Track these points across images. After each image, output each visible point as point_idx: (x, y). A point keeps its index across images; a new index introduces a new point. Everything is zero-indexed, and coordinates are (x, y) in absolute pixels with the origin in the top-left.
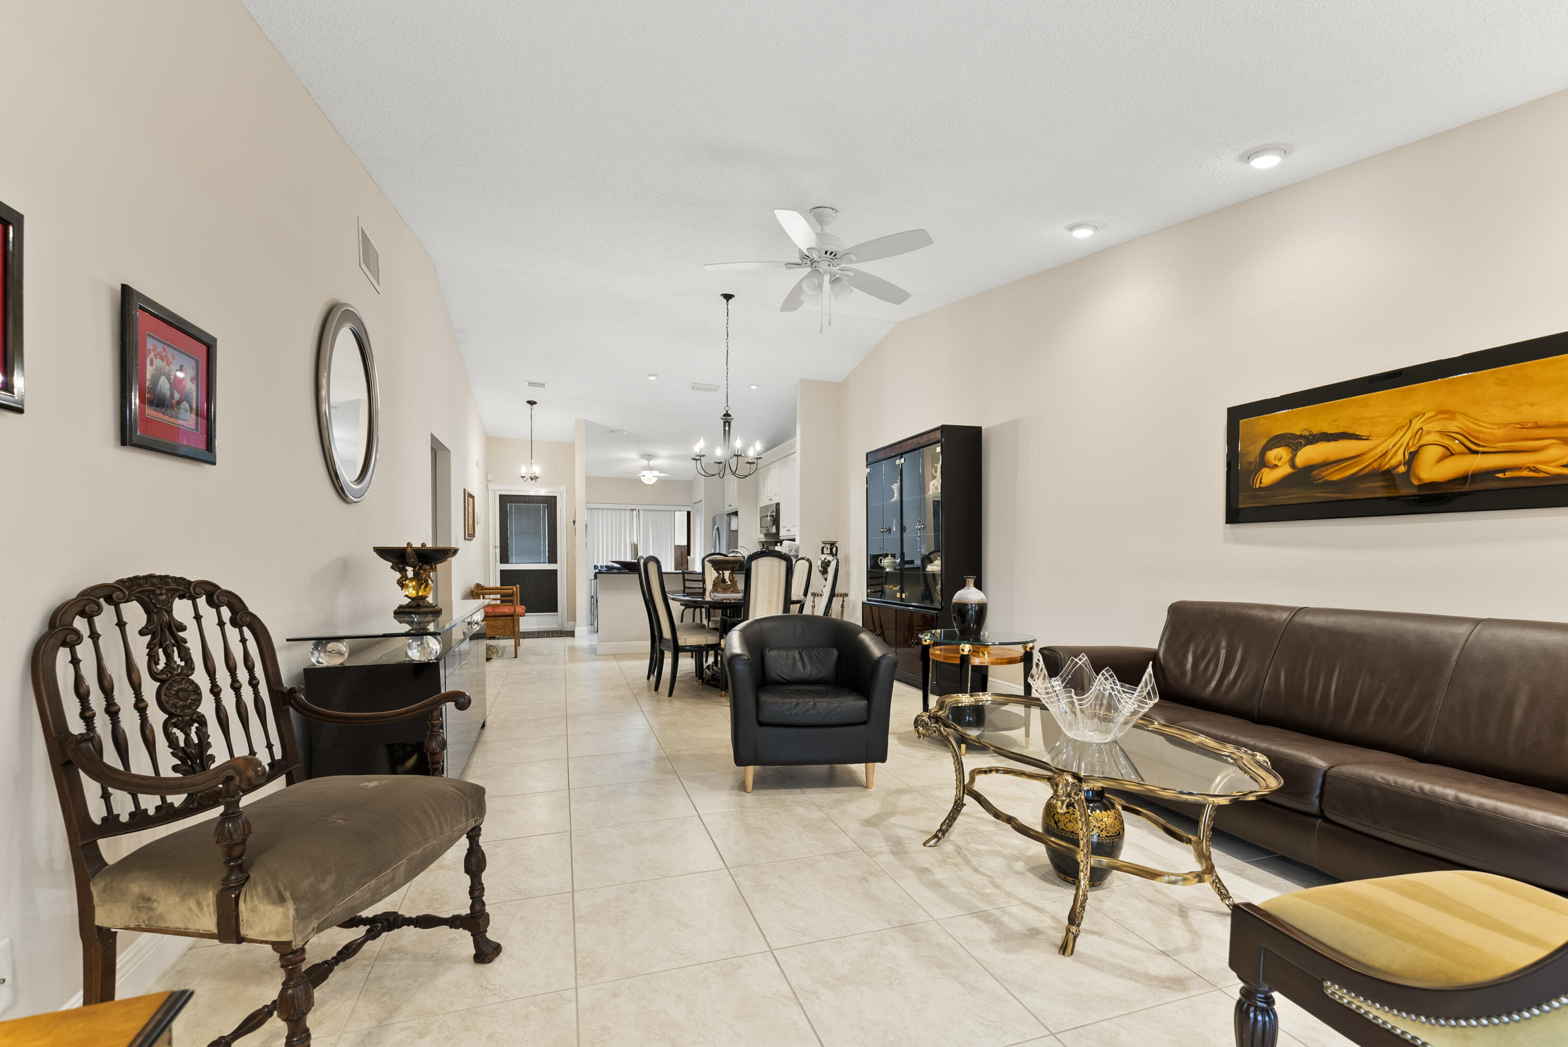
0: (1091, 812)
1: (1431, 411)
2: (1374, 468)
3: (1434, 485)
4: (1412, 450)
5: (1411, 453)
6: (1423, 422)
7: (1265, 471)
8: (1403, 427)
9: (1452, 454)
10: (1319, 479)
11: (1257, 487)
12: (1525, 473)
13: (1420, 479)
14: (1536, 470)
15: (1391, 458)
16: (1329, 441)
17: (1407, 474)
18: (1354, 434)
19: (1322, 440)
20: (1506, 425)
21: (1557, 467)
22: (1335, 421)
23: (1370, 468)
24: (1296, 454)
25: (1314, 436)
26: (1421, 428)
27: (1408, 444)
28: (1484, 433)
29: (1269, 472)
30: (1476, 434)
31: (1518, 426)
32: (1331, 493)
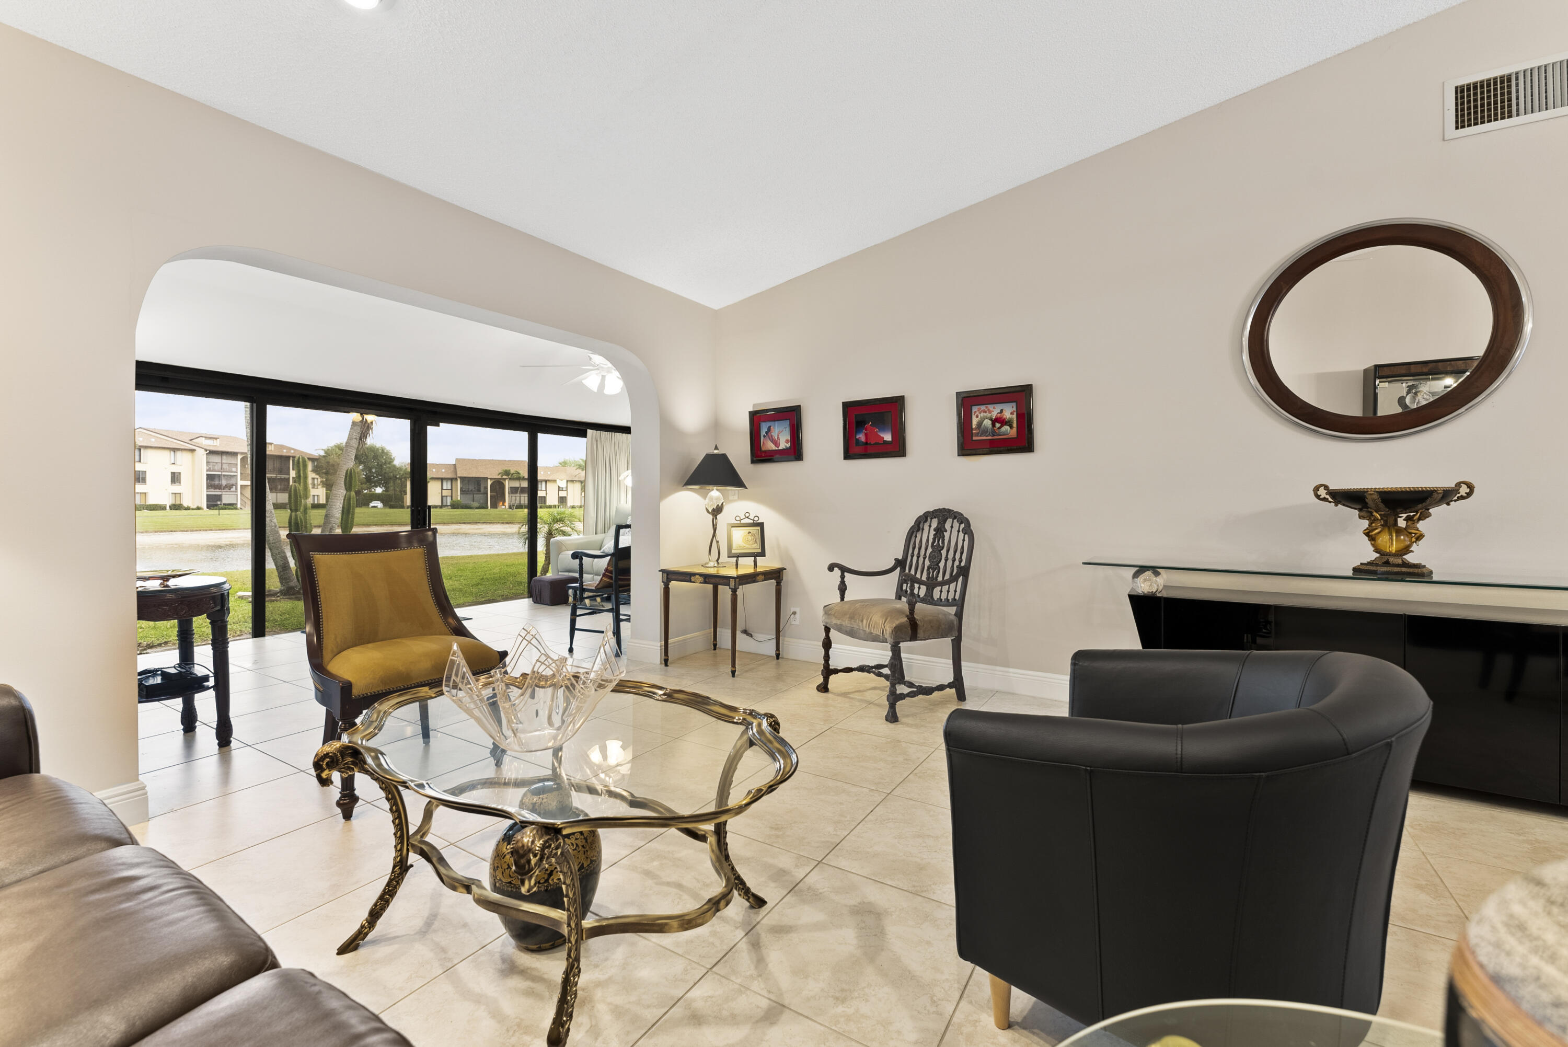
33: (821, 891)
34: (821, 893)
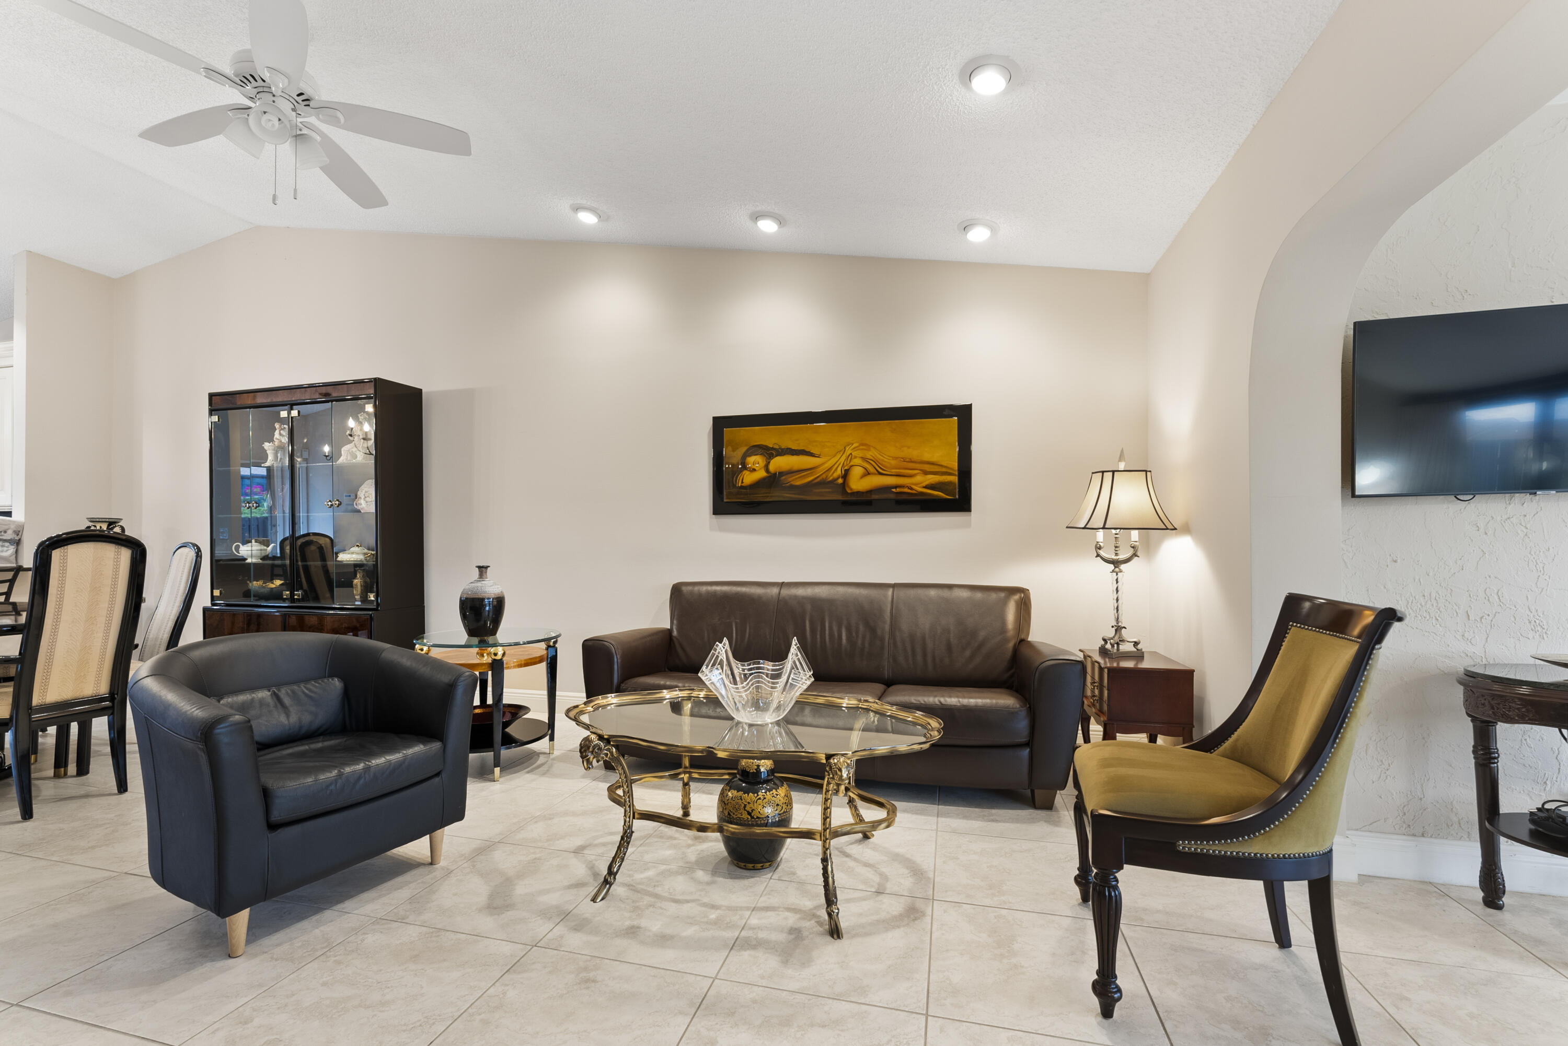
0: (777, 791)
1: (856, 442)
2: (823, 478)
3: (858, 493)
4: (846, 468)
5: (845, 470)
6: (852, 450)
7: (746, 473)
8: (840, 451)
9: (869, 474)
10: (787, 483)
11: (739, 485)
12: (906, 490)
13: (851, 489)
14: (912, 489)
15: (834, 472)
16: (793, 455)
17: (844, 485)
18: (810, 452)
19: (788, 454)
20: (896, 458)
21: (921, 487)
22: (797, 440)
23: (820, 478)
24: (769, 462)
25: (782, 450)
26: (851, 454)
27: (844, 464)
28: (885, 462)
29: (749, 474)
30: (881, 462)
31: (902, 460)
32: (795, 494)
33: (539, 918)
34: (539, 916)
